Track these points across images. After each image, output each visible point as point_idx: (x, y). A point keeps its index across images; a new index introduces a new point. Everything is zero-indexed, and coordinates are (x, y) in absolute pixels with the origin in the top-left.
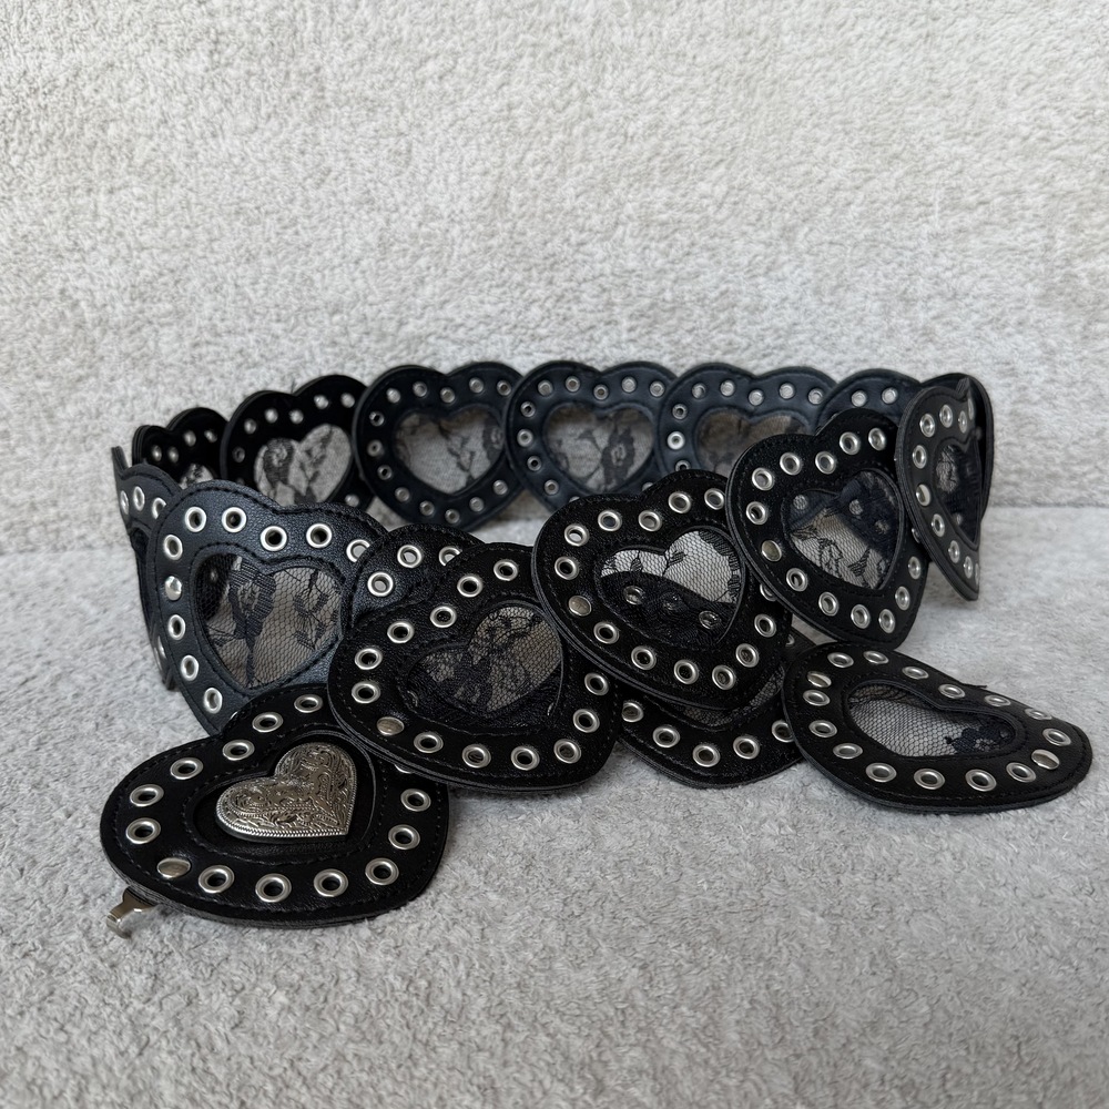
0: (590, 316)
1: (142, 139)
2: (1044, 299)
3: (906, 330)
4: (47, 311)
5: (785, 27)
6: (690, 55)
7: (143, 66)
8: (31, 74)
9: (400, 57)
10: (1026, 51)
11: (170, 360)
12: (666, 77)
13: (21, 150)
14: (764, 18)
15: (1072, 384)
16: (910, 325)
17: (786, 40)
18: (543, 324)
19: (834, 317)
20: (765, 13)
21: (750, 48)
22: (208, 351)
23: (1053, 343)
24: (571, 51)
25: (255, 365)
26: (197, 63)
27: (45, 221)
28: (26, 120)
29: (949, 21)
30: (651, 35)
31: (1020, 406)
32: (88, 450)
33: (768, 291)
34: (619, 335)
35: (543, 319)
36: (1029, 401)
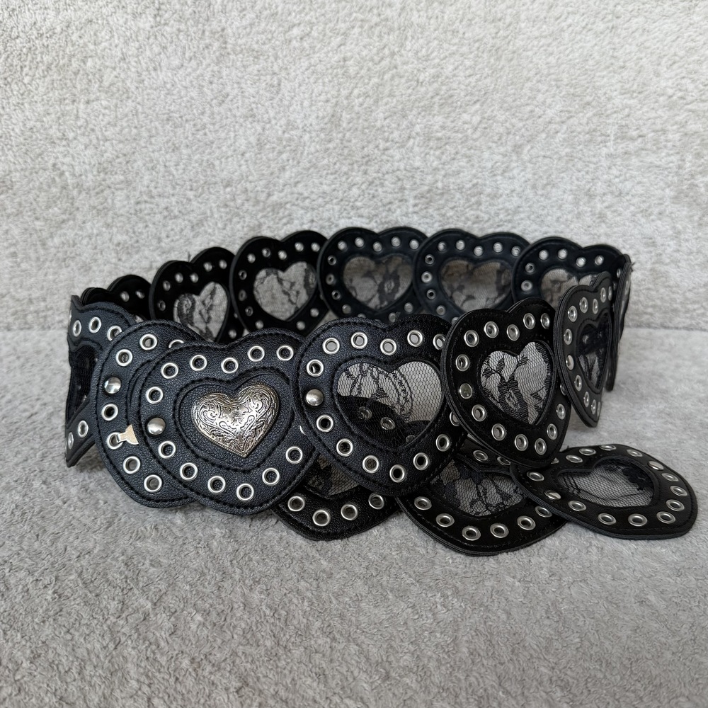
0: (389, 196)
1: (109, 70)
2: (676, 199)
3: (589, 214)
4: (44, 177)
5: (523, 17)
6: (461, 31)
7: (111, 23)
8: (38, 24)
9: (276, 25)
10: (674, 41)
11: (121, 212)
12: (445, 46)
13: (31, 73)
14: (510, 11)
15: (691, 253)
16: (591, 211)
17: (523, 25)
18: (359, 199)
19: (544, 204)
20: (510, 7)
21: (500, 30)
22: (146, 207)
23: (679, 226)
24: (385, 26)
25: (175, 217)
26: (146, 22)
27: (45, 119)
28: (35, 54)
29: (628, 18)
30: (437, 17)
31: (657, 265)
32: (67, 267)
33: (503, 185)
34: (407, 208)
35: (359, 196)
36: (663, 263)
